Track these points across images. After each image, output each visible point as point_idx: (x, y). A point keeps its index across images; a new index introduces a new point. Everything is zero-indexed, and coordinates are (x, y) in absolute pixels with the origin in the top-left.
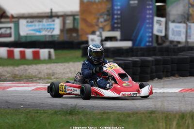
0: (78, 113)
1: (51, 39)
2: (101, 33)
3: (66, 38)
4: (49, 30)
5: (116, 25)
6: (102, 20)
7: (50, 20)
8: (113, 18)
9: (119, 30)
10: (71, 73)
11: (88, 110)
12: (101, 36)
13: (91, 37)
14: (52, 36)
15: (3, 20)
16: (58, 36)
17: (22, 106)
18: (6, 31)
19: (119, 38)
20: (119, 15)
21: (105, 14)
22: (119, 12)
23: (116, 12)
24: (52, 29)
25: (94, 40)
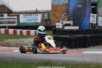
0: (51, 64)
2: (62, 22)
3: (44, 24)
4: (35, 20)
5: (70, 18)
6: (63, 15)
7: (36, 15)
8: (69, 14)
9: (72, 20)
11: (56, 62)
12: (62, 23)
13: (57, 24)
14: (37, 23)
15: (11, 14)
16: (40, 23)
17: (21, 60)
18: (13, 20)
19: (72, 24)
20: (72, 12)
21: (65, 12)
22: (72, 11)
23: (70, 11)
24: (37, 20)
25: (59, 25)
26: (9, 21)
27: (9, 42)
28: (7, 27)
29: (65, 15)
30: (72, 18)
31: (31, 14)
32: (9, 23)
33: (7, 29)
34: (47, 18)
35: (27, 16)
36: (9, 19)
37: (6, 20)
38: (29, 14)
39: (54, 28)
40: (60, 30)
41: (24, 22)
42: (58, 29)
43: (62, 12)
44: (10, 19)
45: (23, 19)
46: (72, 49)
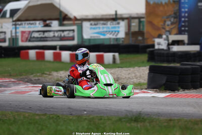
0: (144, 120)
1: (115, 43)
2: (167, 36)
3: (131, 41)
4: (114, 32)
5: (183, 29)
6: (168, 23)
7: (114, 22)
8: (180, 21)
9: (186, 33)
10: (136, 78)
11: (154, 117)
12: (167, 39)
13: (157, 40)
14: (117, 39)
15: (65, 22)
16: (123, 40)
17: (85, 113)
18: (69, 34)
19: (186, 41)
20: (187, 17)
21: (172, 17)
22: (186, 15)
23: (183, 15)
24: (117, 33)
25: (161, 44)
26: (61, 35)
27: (61, 77)
28: (58, 47)
29: (172, 24)
30: (187, 29)
31: (105, 22)
32: (62, 39)
33: (58, 51)
34: (136, 29)
35: (97, 26)
36: (61, 32)
37: (56, 34)
38: (102, 22)
39: (151, 49)
40: (163, 54)
41: (91, 37)
42: (159, 52)
43: (167, 18)
44: (63, 31)
45: (89, 32)
46: (187, 91)
